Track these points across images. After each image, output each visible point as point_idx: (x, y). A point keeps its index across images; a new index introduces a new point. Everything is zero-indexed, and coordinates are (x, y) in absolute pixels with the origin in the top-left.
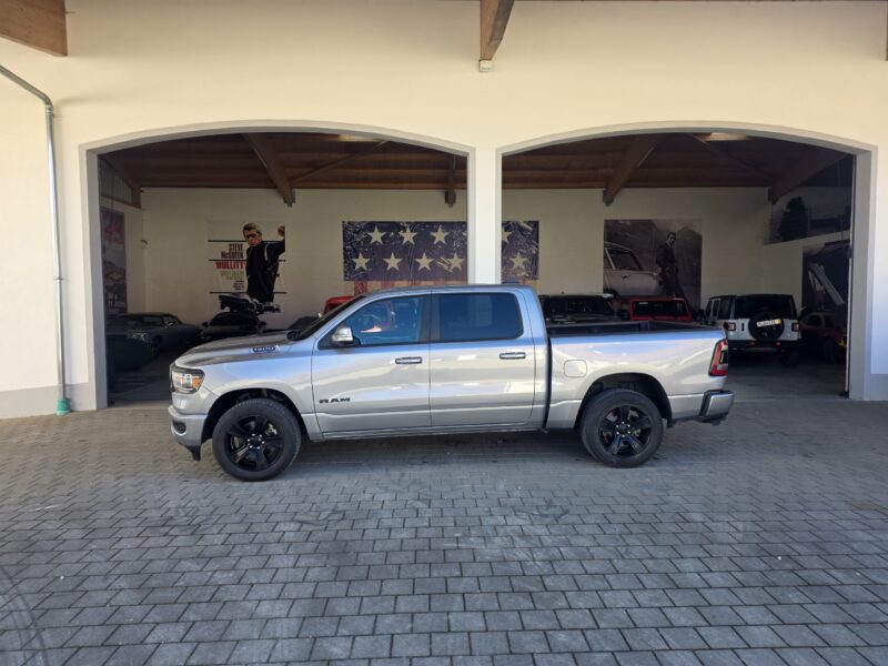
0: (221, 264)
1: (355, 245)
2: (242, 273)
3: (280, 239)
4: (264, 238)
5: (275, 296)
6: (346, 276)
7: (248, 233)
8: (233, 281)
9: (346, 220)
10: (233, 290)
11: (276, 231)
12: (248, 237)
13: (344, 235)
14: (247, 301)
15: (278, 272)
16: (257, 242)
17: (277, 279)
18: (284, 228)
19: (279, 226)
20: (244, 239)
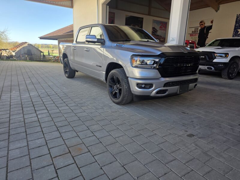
0: (191, 35)
1: (239, 24)
2: (197, 37)
3: (211, 24)
4: (206, 25)
6: (233, 37)
7: (201, 24)
9: (238, 14)
11: (210, 22)
13: (237, 19)
15: (208, 37)
16: (203, 27)
17: (207, 39)
18: (213, 20)
19: (211, 20)
20: (199, 26)
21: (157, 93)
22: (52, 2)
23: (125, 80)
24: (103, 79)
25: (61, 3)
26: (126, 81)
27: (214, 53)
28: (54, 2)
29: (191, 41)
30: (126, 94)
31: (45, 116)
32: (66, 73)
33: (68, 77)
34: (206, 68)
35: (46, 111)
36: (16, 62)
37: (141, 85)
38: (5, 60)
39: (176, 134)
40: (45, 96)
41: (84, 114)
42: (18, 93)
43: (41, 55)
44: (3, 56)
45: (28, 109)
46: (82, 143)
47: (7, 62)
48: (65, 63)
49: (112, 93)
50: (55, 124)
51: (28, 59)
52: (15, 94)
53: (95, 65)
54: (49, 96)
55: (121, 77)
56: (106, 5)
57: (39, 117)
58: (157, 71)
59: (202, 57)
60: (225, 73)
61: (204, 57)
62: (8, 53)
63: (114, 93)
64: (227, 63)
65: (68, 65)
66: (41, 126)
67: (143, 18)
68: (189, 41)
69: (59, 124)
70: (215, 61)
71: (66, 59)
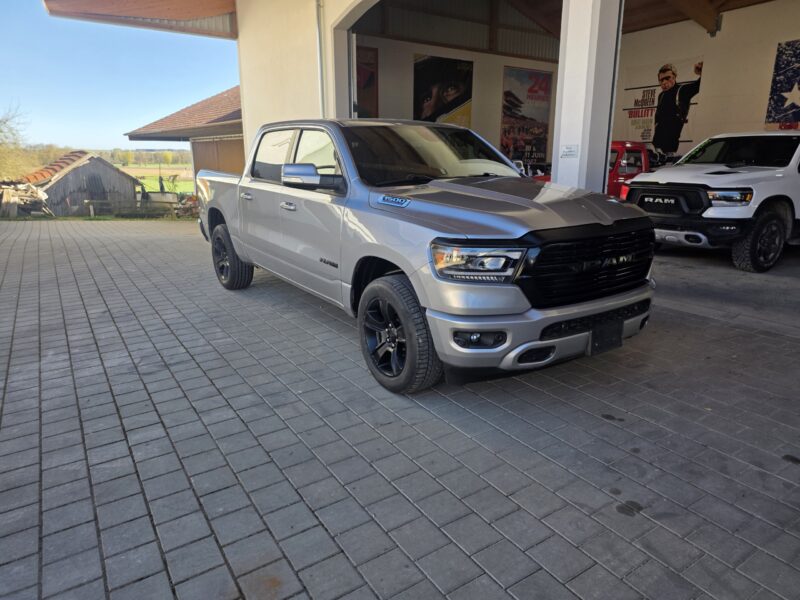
0: (633, 113)
1: (790, 74)
3: (695, 78)
4: (678, 80)
5: (681, 145)
6: (768, 117)
7: (663, 76)
8: (642, 130)
9: (784, 41)
10: (639, 139)
11: (693, 69)
12: (662, 80)
13: (778, 57)
14: (651, 151)
15: (688, 118)
16: (670, 85)
17: (685, 125)
18: (702, 64)
19: (697, 63)
20: (657, 83)
21: (521, 358)
22: (166, 22)
23: (416, 316)
24: (345, 303)
25: (197, 24)
26: (419, 321)
27: (706, 188)
28: (174, 23)
29: (632, 143)
30: (419, 364)
31: (157, 451)
32: (222, 273)
33: (230, 287)
34: (683, 239)
35: (159, 431)
36: (51, 223)
37: (468, 336)
38: (14, 220)
39: (582, 506)
40: (155, 369)
41: (285, 437)
42: (65, 360)
43: (135, 193)
44: (8, 203)
45: (101, 425)
46: (282, 556)
47: (21, 224)
48: (219, 239)
49: (375, 353)
50: (191, 484)
51: (92, 212)
52: (54, 363)
53: (318, 260)
54: (167, 366)
55: (402, 307)
56: (348, 31)
57: (138, 456)
58: (517, 288)
59: (666, 201)
60: (743, 250)
61: (673, 201)
62: (23, 194)
63: (381, 353)
64: (749, 219)
65: (228, 248)
66: (144, 495)
67: (470, 64)
68: (624, 143)
69: (203, 484)
70: (709, 213)
71: (219, 227)
